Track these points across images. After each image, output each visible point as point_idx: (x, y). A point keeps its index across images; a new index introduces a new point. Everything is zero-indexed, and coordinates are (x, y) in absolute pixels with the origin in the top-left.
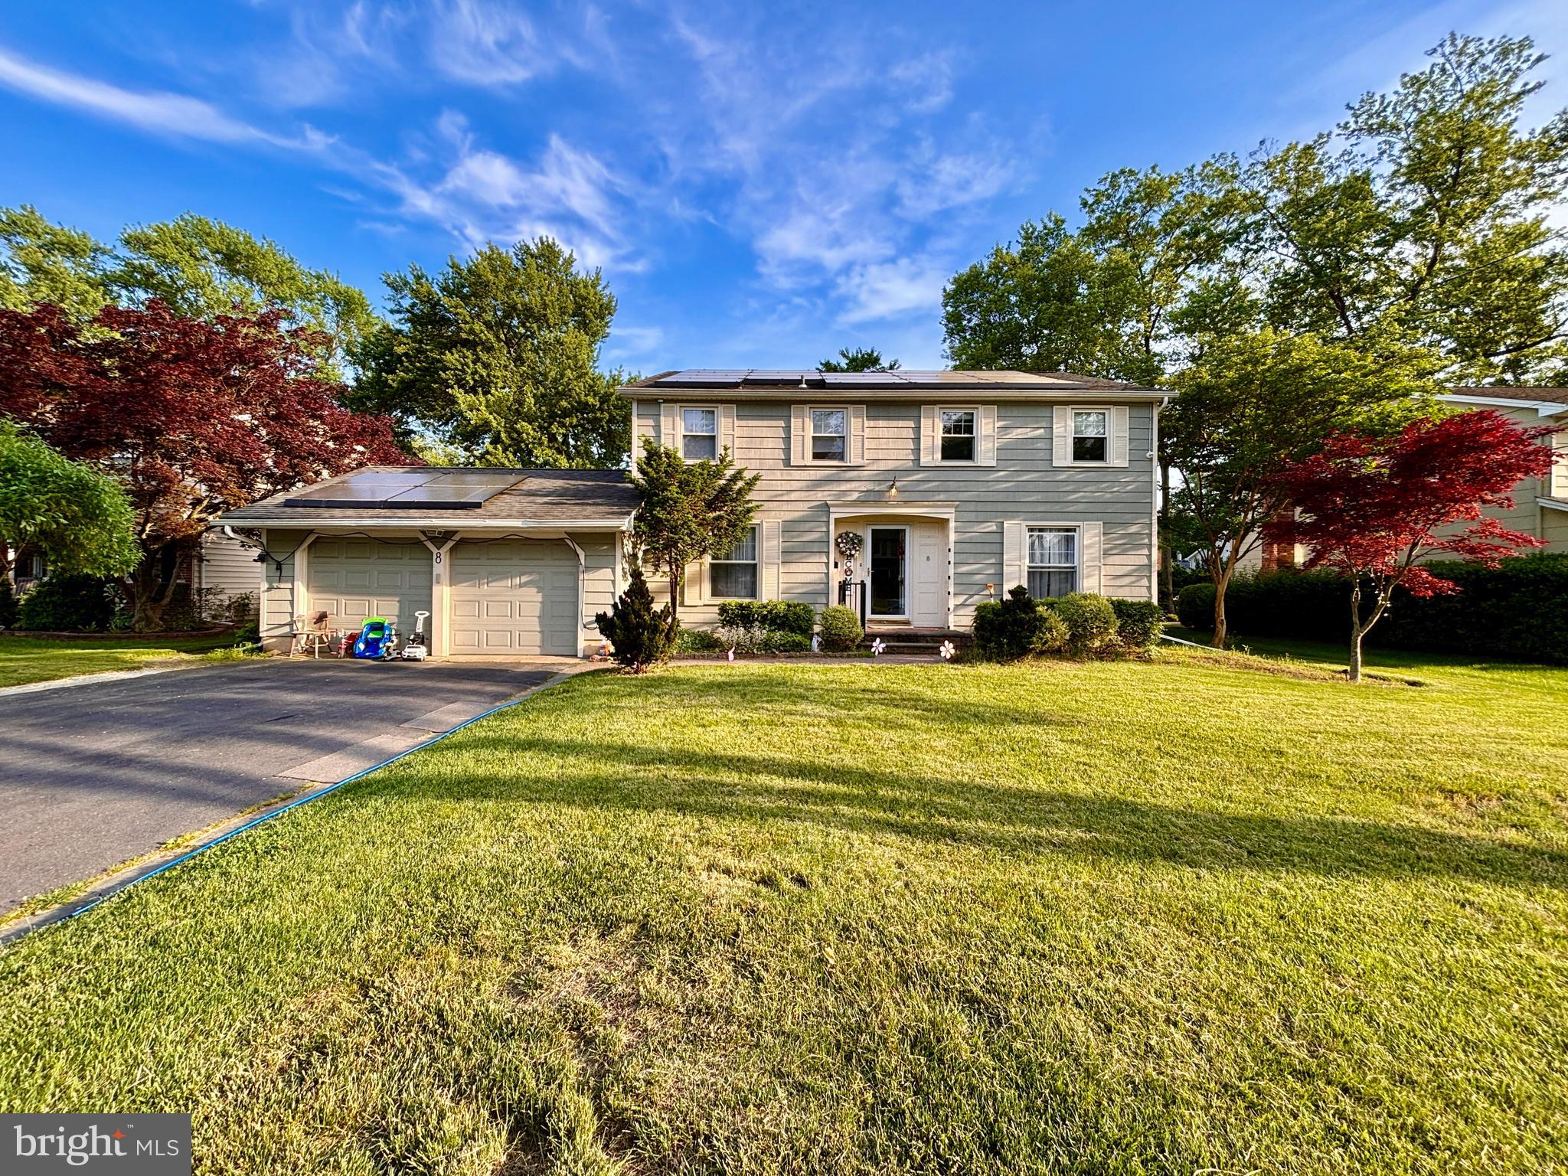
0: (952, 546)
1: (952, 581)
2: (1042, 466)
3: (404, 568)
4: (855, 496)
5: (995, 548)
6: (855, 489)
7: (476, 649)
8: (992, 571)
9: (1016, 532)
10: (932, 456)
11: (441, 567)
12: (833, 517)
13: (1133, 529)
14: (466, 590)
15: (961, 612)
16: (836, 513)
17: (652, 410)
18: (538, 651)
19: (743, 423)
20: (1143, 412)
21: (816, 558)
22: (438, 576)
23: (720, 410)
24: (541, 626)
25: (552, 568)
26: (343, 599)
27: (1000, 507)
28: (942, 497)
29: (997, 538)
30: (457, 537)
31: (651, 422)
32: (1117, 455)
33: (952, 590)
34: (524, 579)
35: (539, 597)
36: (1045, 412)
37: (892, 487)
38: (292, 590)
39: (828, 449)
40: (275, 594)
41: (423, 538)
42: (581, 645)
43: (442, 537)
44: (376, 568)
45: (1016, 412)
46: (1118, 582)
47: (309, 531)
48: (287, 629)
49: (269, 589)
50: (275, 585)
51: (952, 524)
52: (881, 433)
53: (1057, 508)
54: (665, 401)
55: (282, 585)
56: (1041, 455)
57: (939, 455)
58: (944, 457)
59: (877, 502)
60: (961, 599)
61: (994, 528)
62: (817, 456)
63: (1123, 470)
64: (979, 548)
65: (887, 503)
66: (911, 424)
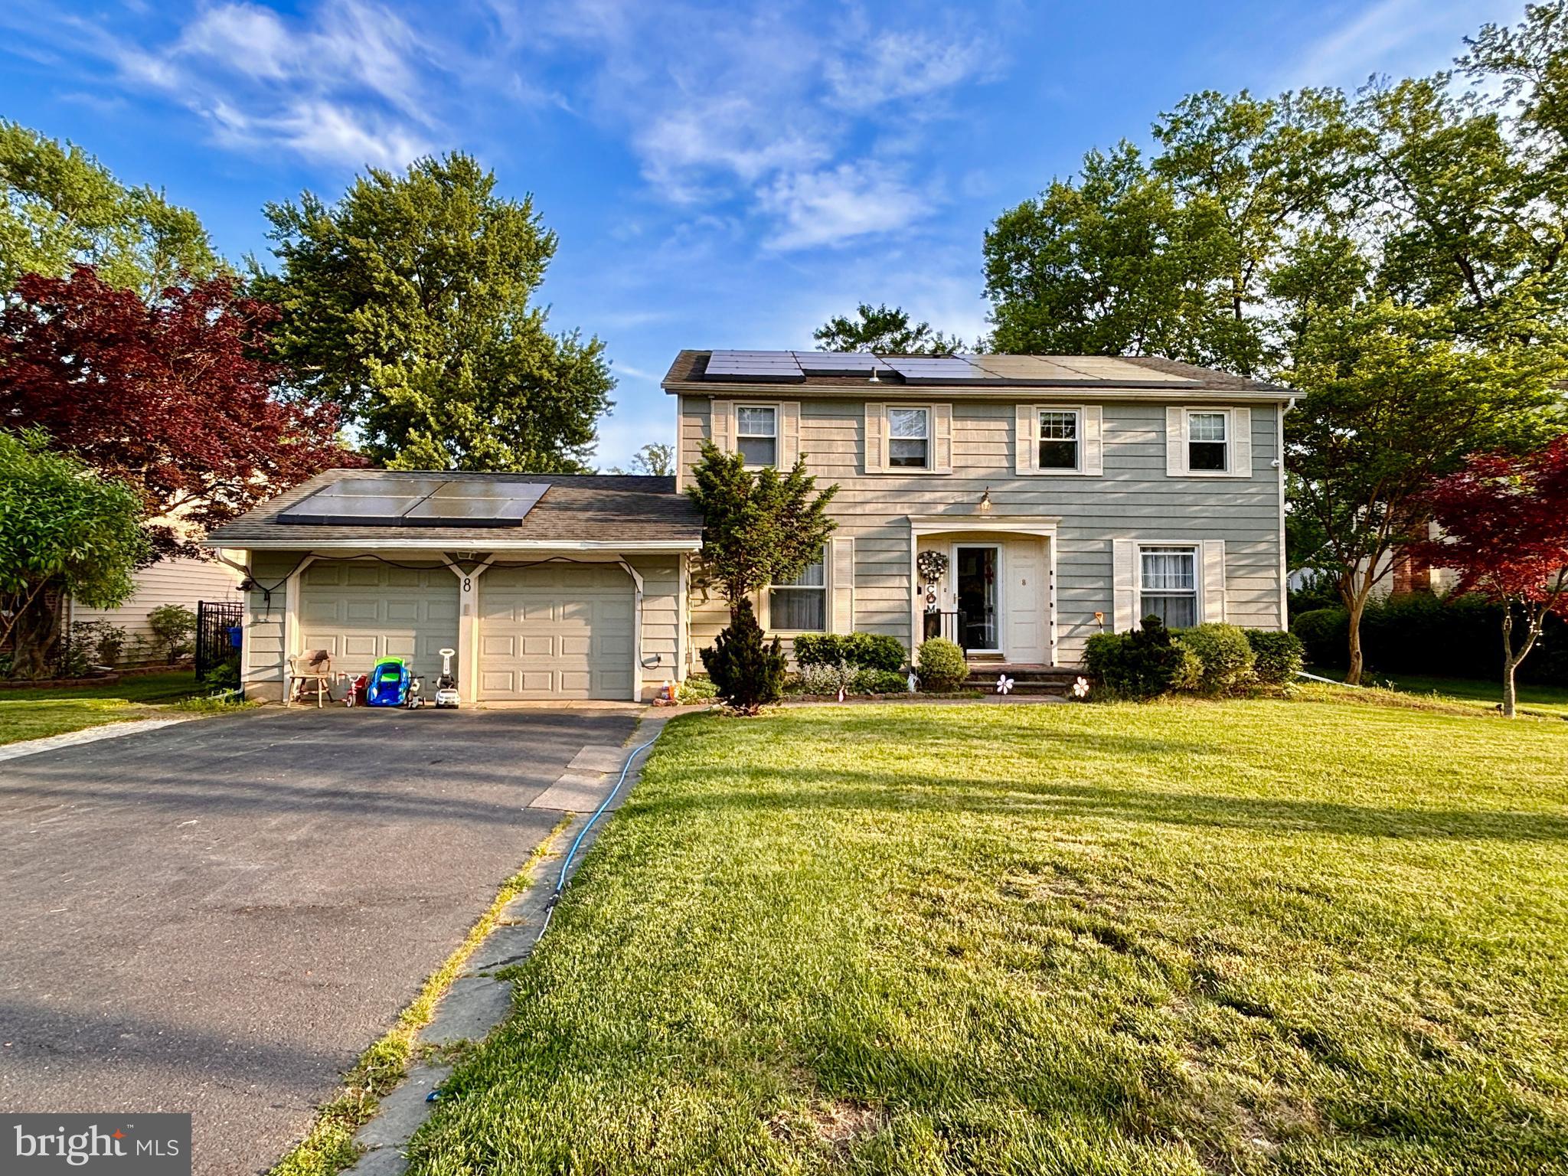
0: (1054, 568)
1: (1054, 609)
2: (1156, 475)
3: (424, 598)
4: (941, 509)
5: (1104, 570)
6: (941, 498)
7: (509, 694)
8: (1100, 597)
9: (1126, 550)
10: (1028, 462)
11: (469, 597)
12: (915, 533)
13: (1262, 547)
14: (499, 621)
15: (1066, 645)
16: (919, 529)
17: (700, 407)
18: (585, 694)
19: (811, 423)
20: (1265, 415)
21: (896, 582)
22: (467, 607)
23: (781, 408)
24: (589, 665)
25: (604, 597)
26: (343, 633)
27: (1108, 523)
28: (1041, 509)
29: (1105, 559)
30: (490, 561)
31: (699, 421)
32: (1238, 463)
33: (1054, 617)
34: (570, 608)
35: (587, 631)
36: (1156, 413)
37: (984, 498)
38: (283, 625)
39: (913, 455)
40: (262, 630)
41: (447, 561)
42: (639, 687)
43: (470, 561)
44: (385, 596)
45: (1125, 413)
46: (1243, 609)
47: (307, 553)
48: (276, 672)
49: (254, 624)
50: (262, 618)
51: (1053, 541)
52: (973, 436)
53: (1175, 523)
54: (717, 397)
55: (270, 618)
56: (1157, 463)
57: (1036, 461)
58: (1042, 465)
59: (968, 517)
60: (1066, 630)
61: (1101, 546)
62: (894, 462)
63: (1246, 480)
64: (1087, 570)
65: (977, 518)
66: (1005, 426)
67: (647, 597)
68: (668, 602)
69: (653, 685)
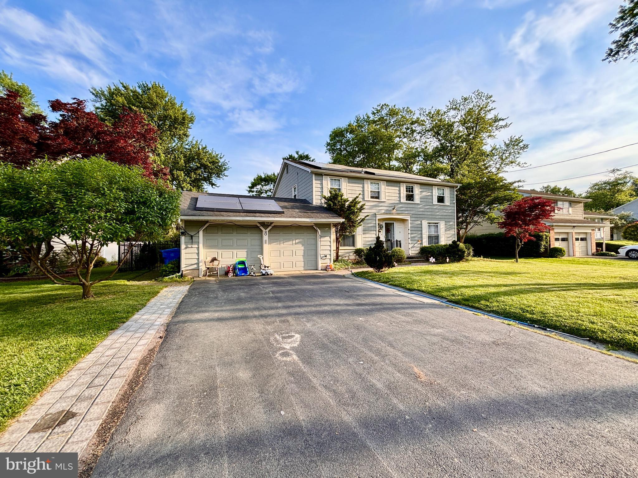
0: (409, 228)
1: (410, 239)
2: (431, 204)
3: (250, 238)
4: (383, 211)
5: (420, 229)
6: (383, 209)
7: (279, 270)
8: (419, 236)
9: (425, 223)
10: (404, 200)
11: (266, 238)
12: (377, 218)
13: (451, 223)
14: (275, 246)
15: (412, 249)
16: (379, 217)
17: (320, 178)
18: (303, 269)
19: (351, 185)
20: (452, 189)
21: (373, 232)
22: (266, 241)
23: (342, 180)
24: (304, 259)
25: (308, 237)
26: (220, 251)
27: (421, 216)
28: (407, 212)
29: (420, 226)
30: (273, 225)
31: (320, 182)
32: (447, 202)
33: (410, 242)
34: (297, 241)
35: (303, 248)
36: (430, 188)
37: (394, 209)
38: (198, 248)
39: (376, 196)
40: (188, 250)
41: (259, 225)
42: (320, 266)
43: (265, 225)
44: (234, 238)
45: (425, 187)
46: (448, 239)
47: (207, 222)
48: (196, 266)
49: (186, 248)
50: (190, 246)
51: (409, 221)
52: (391, 191)
53: (434, 217)
54: (325, 175)
55: (193, 246)
56: (430, 200)
57: (405, 199)
58: (406, 200)
59: (390, 214)
60: (412, 245)
61: (419, 223)
62: (372, 197)
63: (448, 206)
64: (416, 229)
65: (392, 214)
66: (398, 189)
67: (321, 237)
68: (327, 238)
69: (324, 265)
